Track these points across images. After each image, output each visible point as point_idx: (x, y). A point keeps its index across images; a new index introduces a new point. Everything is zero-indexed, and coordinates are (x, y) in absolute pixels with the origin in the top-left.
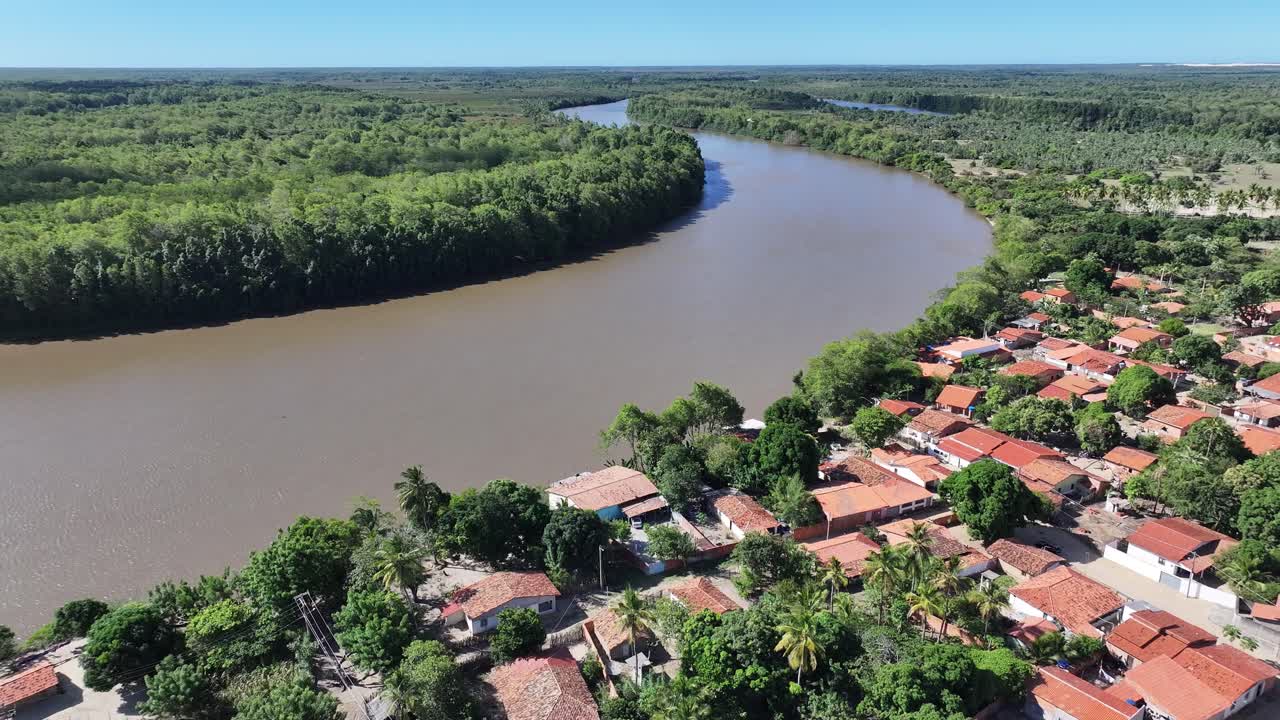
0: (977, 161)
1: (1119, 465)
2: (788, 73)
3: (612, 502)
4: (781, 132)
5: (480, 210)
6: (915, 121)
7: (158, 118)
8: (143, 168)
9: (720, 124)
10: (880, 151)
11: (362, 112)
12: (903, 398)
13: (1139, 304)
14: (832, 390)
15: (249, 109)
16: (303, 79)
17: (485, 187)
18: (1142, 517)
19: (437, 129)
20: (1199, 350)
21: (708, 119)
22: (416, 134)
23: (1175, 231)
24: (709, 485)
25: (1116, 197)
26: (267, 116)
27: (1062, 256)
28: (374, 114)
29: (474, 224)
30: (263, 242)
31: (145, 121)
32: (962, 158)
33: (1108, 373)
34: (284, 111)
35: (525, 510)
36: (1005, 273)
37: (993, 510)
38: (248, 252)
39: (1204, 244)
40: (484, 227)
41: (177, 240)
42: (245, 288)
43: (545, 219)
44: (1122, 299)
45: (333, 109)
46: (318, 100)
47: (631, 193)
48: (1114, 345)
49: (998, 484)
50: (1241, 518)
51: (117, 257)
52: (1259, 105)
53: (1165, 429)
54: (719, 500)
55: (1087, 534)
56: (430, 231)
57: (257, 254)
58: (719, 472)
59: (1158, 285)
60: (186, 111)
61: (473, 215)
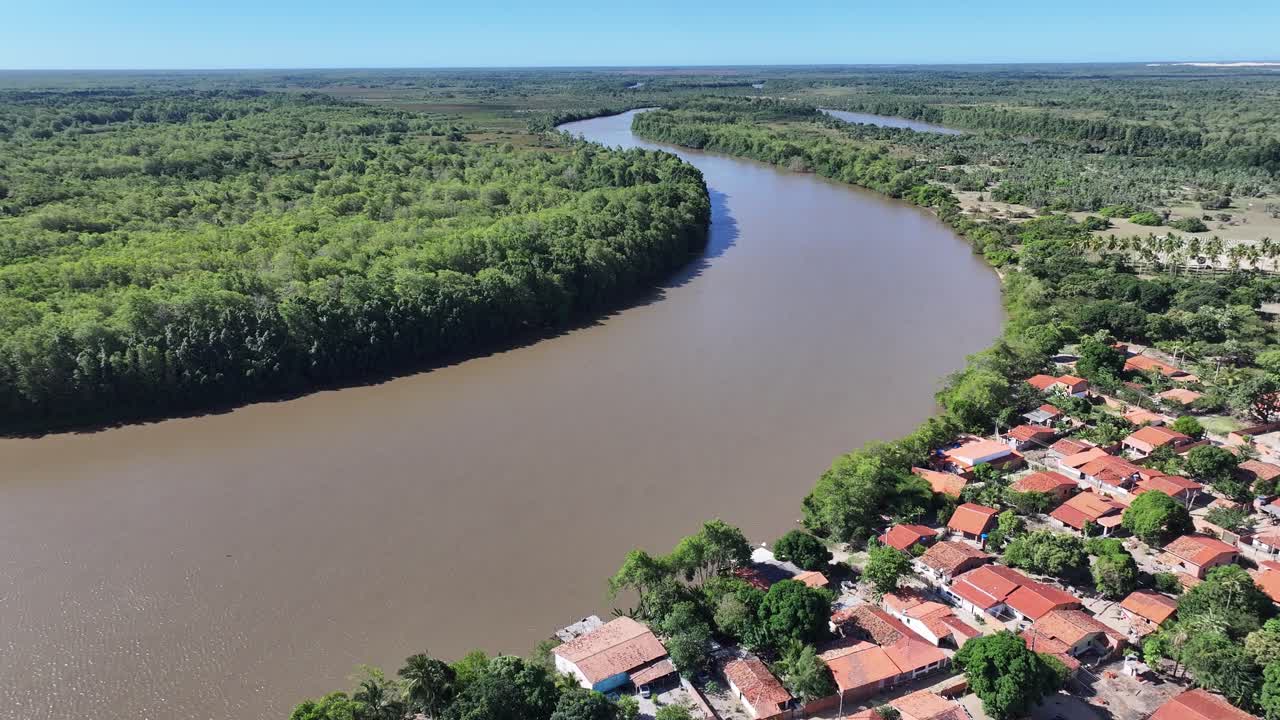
0: (984, 194)
1: (1137, 614)
2: (791, 76)
3: (620, 669)
4: (786, 157)
5: (485, 275)
6: (921, 140)
7: (162, 143)
8: (148, 208)
9: (726, 145)
10: (887, 184)
11: (366, 131)
12: (916, 521)
13: (1151, 391)
14: (842, 517)
15: (254, 130)
16: (308, 85)
17: (489, 246)
18: (1161, 682)
19: (442, 157)
20: (1215, 462)
21: (713, 139)
22: (421, 162)
23: (1188, 297)
24: (719, 643)
25: (1127, 250)
26: (272, 137)
27: (1072, 328)
28: (379, 132)
29: (479, 292)
30: (267, 323)
31: (150, 147)
32: (970, 190)
33: (1122, 486)
34: (288, 131)
35: (531, 694)
36: (1015, 356)
37: (1009, 692)
38: (251, 333)
39: (1217, 317)
40: (489, 296)
41: (180, 323)
42: (248, 372)
43: (550, 282)
44: (1135, 385)
45: (338, 127)
46: (322, 117)
47: (637, 246)
48: (1127, 446)
49: (1015, 664)
50: (1265, 695)
51: (120, 342)
52: (1268, 123)
53: (1182, 564)
54: (729, 665)
55: (1105, 706)
56: (434, 303)
57: (261, 335)
58: (729, 629)
59: (1171, 364)
60: (191, 133)
61: (477, 282)
